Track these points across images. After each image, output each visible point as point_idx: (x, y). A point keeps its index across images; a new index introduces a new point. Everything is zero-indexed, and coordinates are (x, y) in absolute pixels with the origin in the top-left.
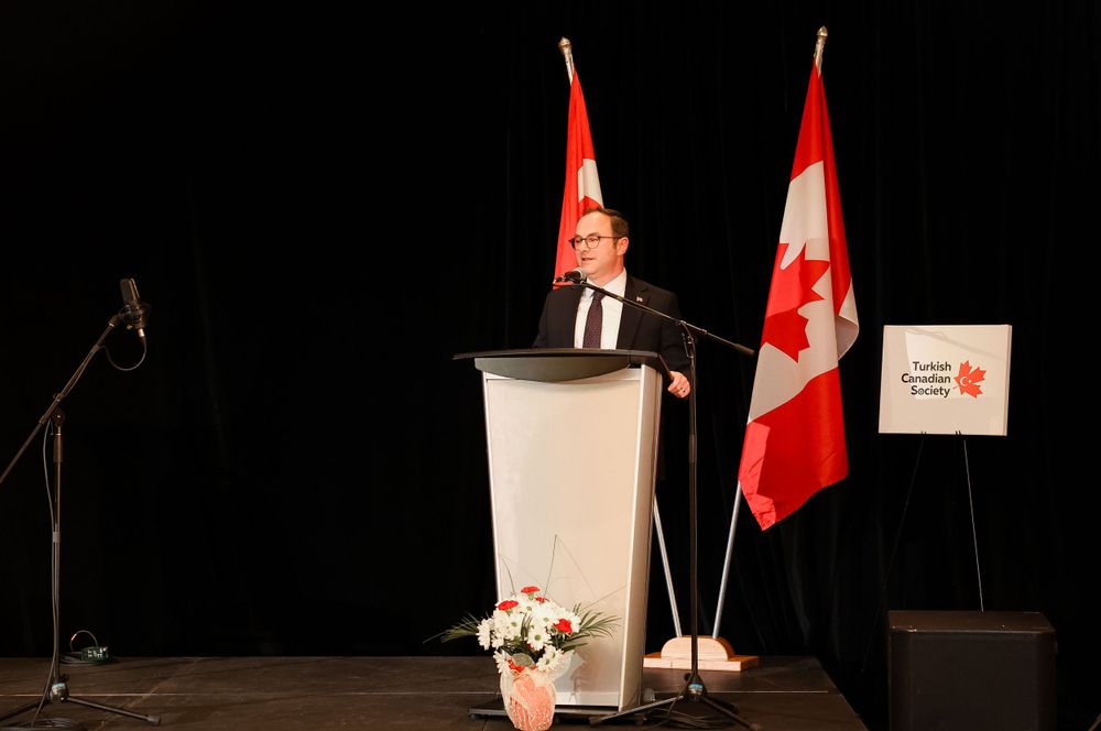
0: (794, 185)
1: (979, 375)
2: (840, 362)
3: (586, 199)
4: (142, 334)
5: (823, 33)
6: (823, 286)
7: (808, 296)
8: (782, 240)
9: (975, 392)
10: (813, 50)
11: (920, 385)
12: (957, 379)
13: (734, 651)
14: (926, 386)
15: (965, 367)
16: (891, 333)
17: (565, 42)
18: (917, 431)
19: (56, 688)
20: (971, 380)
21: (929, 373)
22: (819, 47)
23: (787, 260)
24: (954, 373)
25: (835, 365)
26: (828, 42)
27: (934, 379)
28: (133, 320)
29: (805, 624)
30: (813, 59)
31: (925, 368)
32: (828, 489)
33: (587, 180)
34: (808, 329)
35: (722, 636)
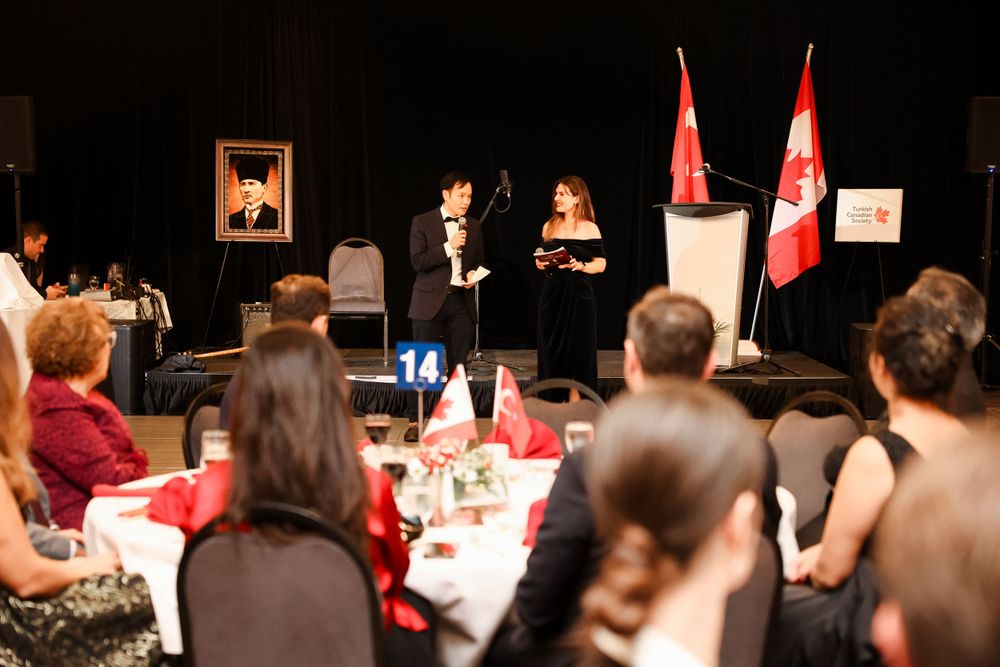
0: (795, 122)
1: (886, 213)
2: (818, 206)
3: (689, 127)
4: (509, 195)
5: (811, 46)
6: (809, 170)
7: (801, 175)
8: (789, 147)
9: (884, 221)
10: (806, 54)
11: (856, 218)
12: (875, 215)
13: (761, 347)
14: (858, 218)
15: (879, 210)
16: (841, 192)
17: (679, 49)
18: (855, 240)
19: (478, 354)
20: (882, 215)
21: (861, 212)
22: (809, 53)
23: (790, 158)
24: (874, 212)
25: (815, 208)
26: (813, 50)
27: (863, 215)
28: (505, 189)
29: (790, 335)
30: (805, 59)
31: (859, 210)
32: (812, 268)
33: (689, 118)
34: (801, 191)
35: (754, 340)
